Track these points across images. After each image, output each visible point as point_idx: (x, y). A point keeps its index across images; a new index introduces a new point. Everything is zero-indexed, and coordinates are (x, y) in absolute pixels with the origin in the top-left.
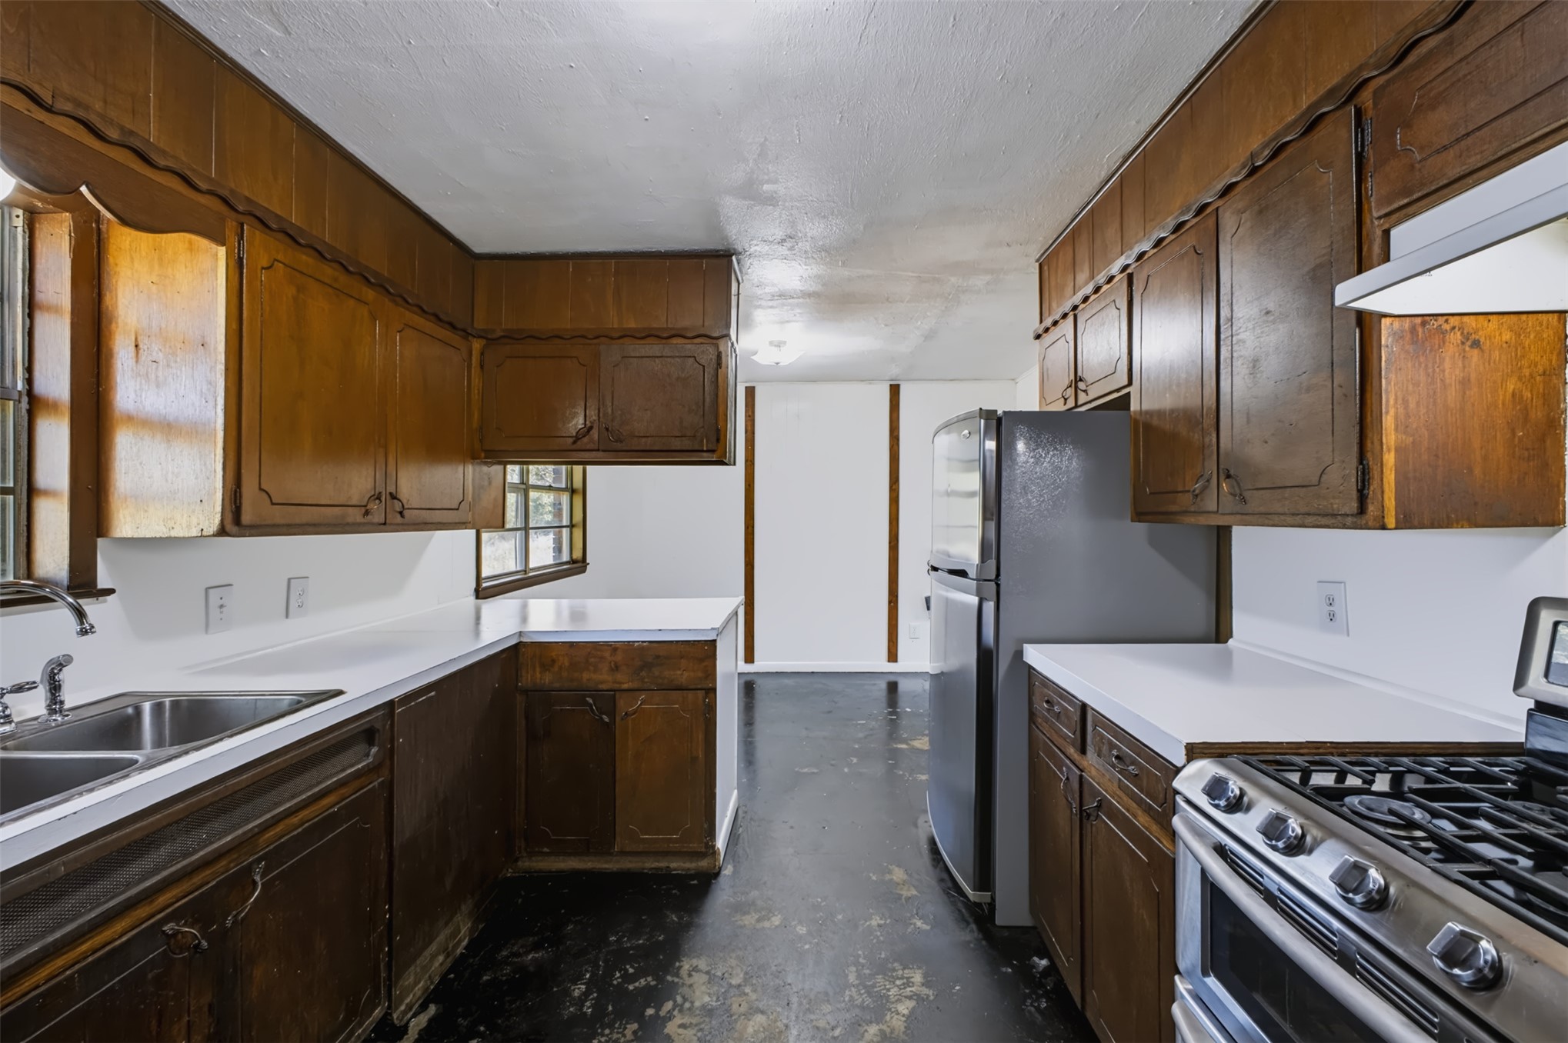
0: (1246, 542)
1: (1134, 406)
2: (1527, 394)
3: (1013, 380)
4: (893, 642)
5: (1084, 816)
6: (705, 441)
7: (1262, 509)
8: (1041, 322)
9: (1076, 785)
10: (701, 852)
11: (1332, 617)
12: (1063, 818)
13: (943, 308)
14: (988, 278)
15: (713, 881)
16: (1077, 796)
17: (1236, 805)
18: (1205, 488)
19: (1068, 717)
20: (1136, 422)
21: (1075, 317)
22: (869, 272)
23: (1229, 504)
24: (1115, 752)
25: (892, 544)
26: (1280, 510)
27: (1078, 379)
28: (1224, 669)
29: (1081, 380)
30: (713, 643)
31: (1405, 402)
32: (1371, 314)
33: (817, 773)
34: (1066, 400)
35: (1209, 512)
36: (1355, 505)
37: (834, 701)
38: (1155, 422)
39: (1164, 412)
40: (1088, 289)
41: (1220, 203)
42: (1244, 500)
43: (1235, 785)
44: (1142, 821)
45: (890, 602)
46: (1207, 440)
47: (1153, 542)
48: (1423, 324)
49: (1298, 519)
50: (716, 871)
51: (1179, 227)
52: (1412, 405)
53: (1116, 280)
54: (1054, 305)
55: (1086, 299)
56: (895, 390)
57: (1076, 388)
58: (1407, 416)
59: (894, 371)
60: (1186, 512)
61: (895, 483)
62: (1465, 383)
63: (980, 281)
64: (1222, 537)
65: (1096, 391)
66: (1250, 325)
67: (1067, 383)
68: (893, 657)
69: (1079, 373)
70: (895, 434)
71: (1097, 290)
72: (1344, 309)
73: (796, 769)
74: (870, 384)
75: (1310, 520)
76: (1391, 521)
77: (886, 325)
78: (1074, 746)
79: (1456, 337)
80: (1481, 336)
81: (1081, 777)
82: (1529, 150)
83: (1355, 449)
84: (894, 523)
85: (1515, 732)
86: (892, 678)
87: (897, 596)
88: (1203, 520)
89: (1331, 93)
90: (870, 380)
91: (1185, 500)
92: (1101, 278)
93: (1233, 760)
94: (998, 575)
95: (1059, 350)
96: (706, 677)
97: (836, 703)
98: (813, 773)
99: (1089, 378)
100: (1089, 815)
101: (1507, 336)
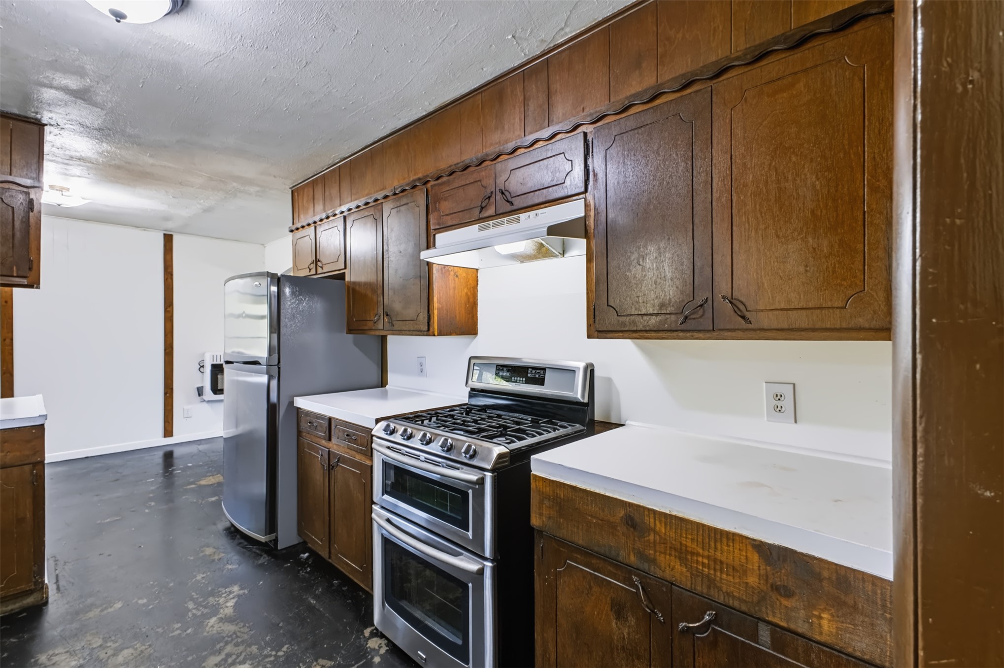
0: (393, 342)
1: (347, 279)
2: (469, 294)
3: (263, 245)
4: (169, 422)
5: (331, 468)
6: (15, 268)
7: (399, 329)
8: (293, 224)
9: (326, 456)
10: (30, 590)
11: (422, 371)
12: (318, 475)
13: (223, 197)
14: (258, 189)
15: (44, 608)
16: (327, 461)
17: (393, 432)
18: (378, 320)
19: (321, 426)
20: (348, 287)
21: (315, 227)
22: (171, 165)
23: (387, 326)
24: (346, 434)
25: (167, 351)
26: (405, 329)
27: (317, 261)
28: (385, 396)
29: (319, 261)
30: (41, 427)
31: (439, 293)
32: (431, 263)
33: (119, 519)
34: (310, 270)
35: (380, 330)
36: (427, 327)
37: (118, 473)
38: (357, 288)
39: (362, 283)
40: (324, 216)
41: (383, 201)
42: (393, 325)
43: (392, 426)
44: (358, 458)
45: (165, 394)
46: (379, 299)
47: (356, 343)
48: (444, 268)
49: (411, 333)
50: (44, 601)
51: (367, 204)
52: (441, 294)
53: (337, 216)
54: (302, 216)
55: (321, 220)
56: (168, 239)
57: (316, 264)
58: (440, 298)
59: (170, 226)
60: (371, 330)
61: (169, 307)
62: (454, 288)
63: (253, 189)
64: (383, 339)
65: (328, 268)
66: (395, 255)
67: (310, 261)
68: (168, 432)
69: (318, 257)
70: (169, 270)
71: (328, 218)
72: (423, 260)
73: (99, 522)
74: (145, 230)
75: (415, 333)
76: (436, 333)
77: (174, 197)
78: (324, 439)
79: (452, 273)
80: (458, 274)
81: (329, 451)
82: (465, 224)
83: (427, 308)
84: (169, 336)
85: (465, 400)
86: (169, 449)
87: (172, 389)
88: (378, 333)
89: (419, 179)
90: (145, 228)
91: (370, 324)
92: (330, 212)
93: (391, 420)
94: (279, 362)
95: (307, 243)
96: (35, 454)
97: (121, 473)
98: (117, 520)
99: (324, 260)
100: (333, 467)
101: (464, 275)
